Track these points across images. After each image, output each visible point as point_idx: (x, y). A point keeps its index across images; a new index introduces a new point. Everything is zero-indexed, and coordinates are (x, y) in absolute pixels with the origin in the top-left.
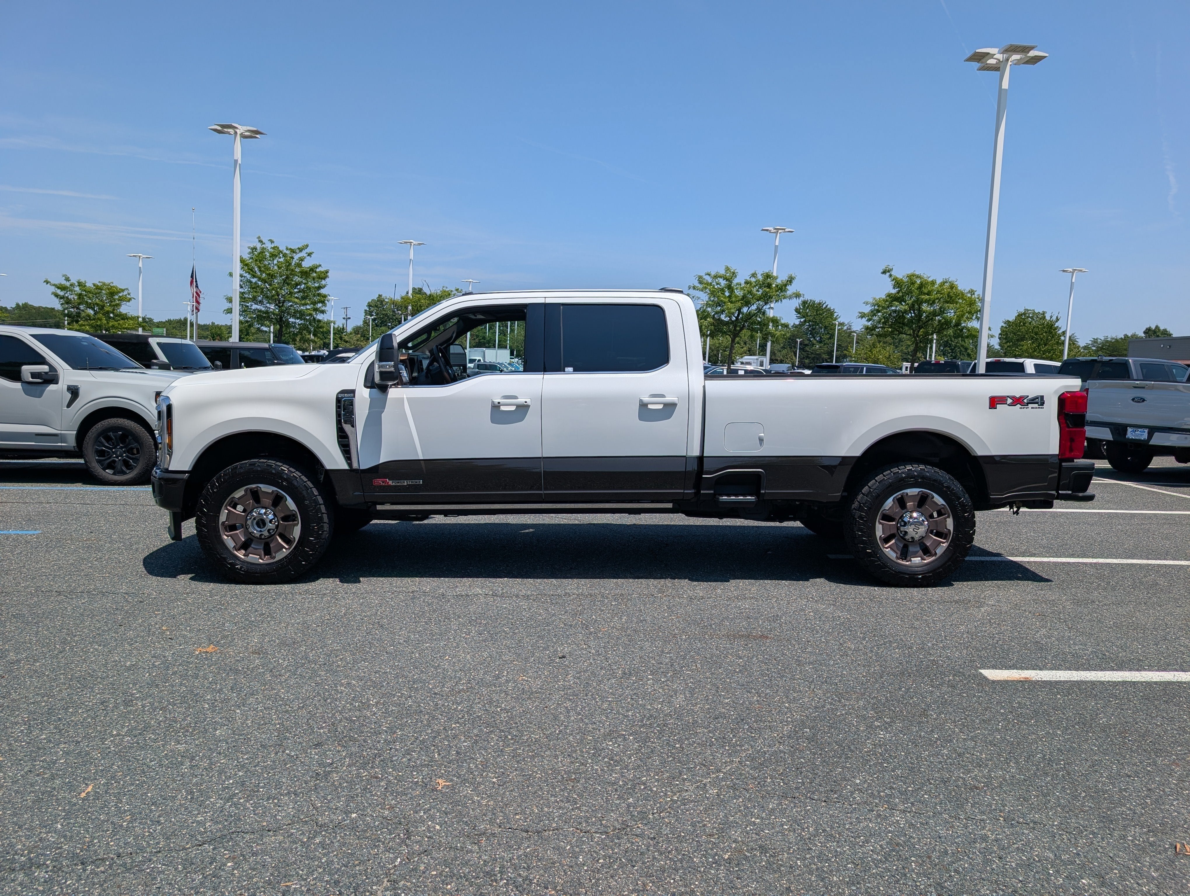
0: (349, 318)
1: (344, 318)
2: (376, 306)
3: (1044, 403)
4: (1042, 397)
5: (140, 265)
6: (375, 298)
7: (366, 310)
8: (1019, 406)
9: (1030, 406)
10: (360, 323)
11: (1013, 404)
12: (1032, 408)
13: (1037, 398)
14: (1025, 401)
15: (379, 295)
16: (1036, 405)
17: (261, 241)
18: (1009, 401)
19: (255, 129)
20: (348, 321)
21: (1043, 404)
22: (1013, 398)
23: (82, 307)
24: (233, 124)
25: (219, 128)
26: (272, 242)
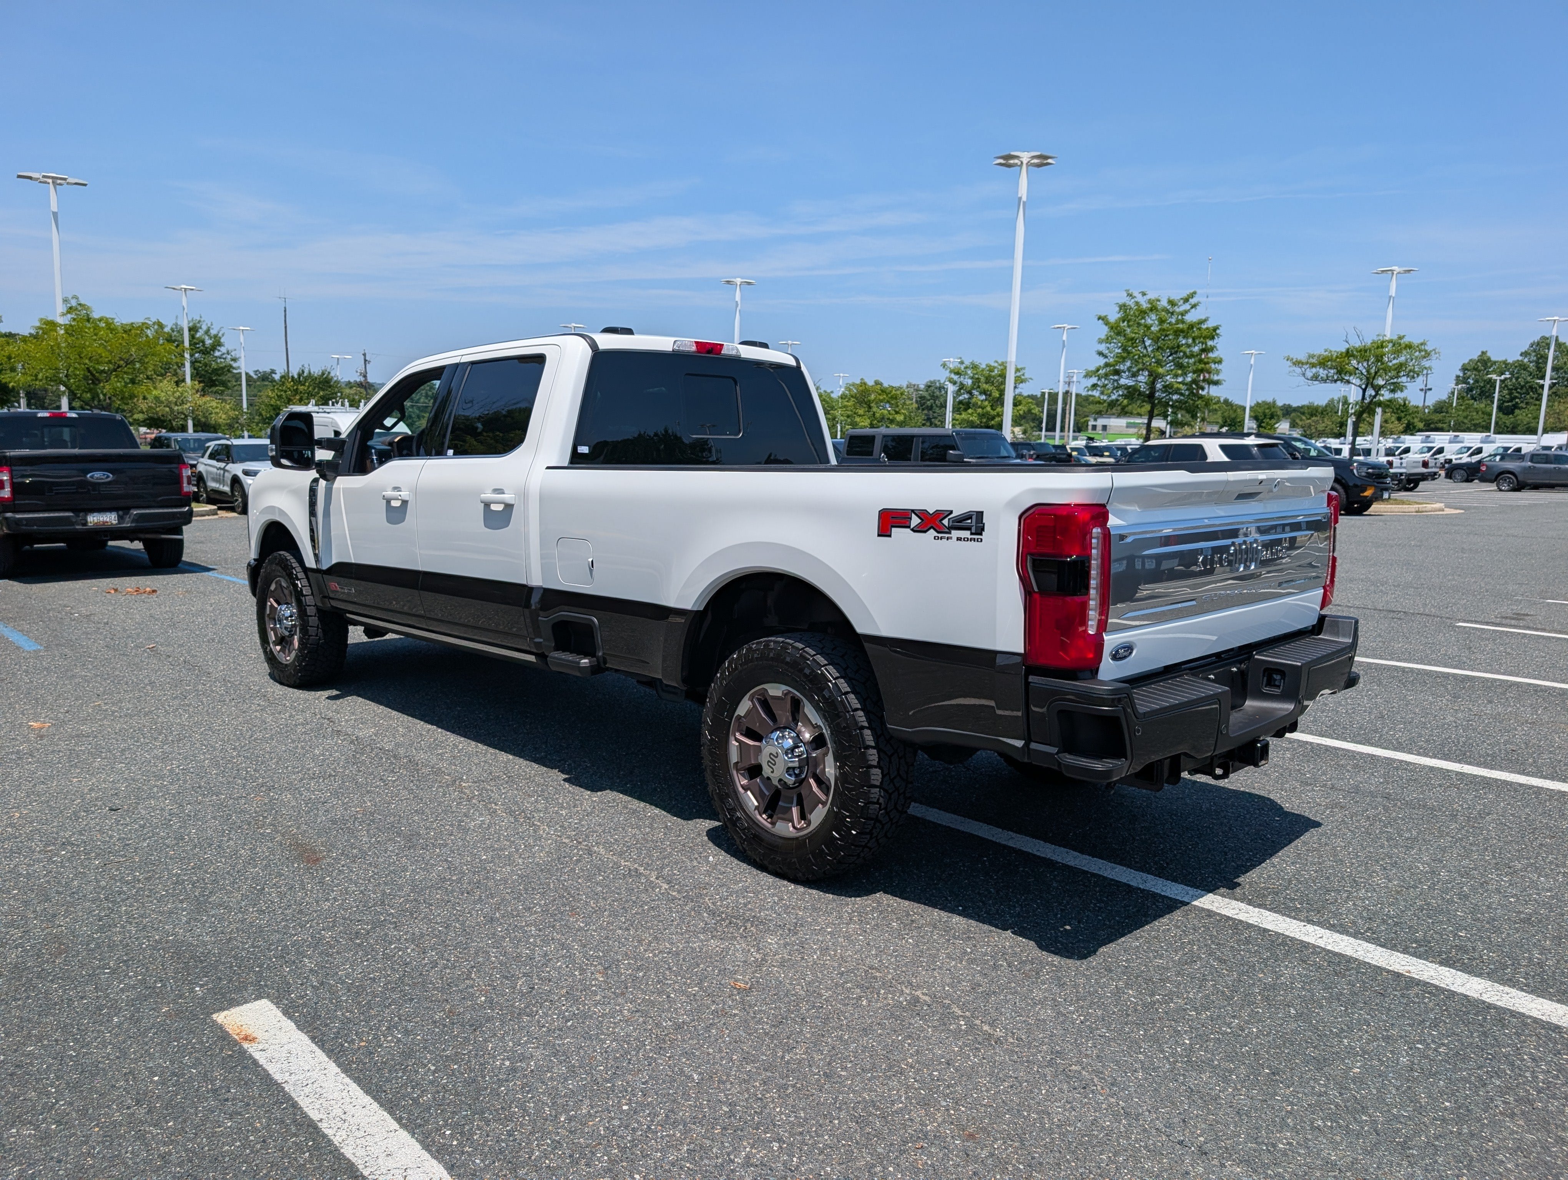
0: (1430, 389)
1: (1421, 390)
2: (1475, 369)
3: (983, 529)
4: (980, 514)
5: (1064, 338)
6: (1475, 357)
7: (1458, 377)
8: (932, 533)
9: (955, 534)
10: (1444, 397)
11: (921, 529)
12: (959, 539)
13: (968, 516)
14: (945, 522)
15: (1483, 353)
16: (966, 534)
17: (1130, 295)
18: (915, 521)
19: (1038, 153)
20: (1428, 393)
21: (980, 530)
22: (922, 514)
23: (975, 392)
24: (1013, 153)
25: (1002, 161)
26: (1144, 294)
